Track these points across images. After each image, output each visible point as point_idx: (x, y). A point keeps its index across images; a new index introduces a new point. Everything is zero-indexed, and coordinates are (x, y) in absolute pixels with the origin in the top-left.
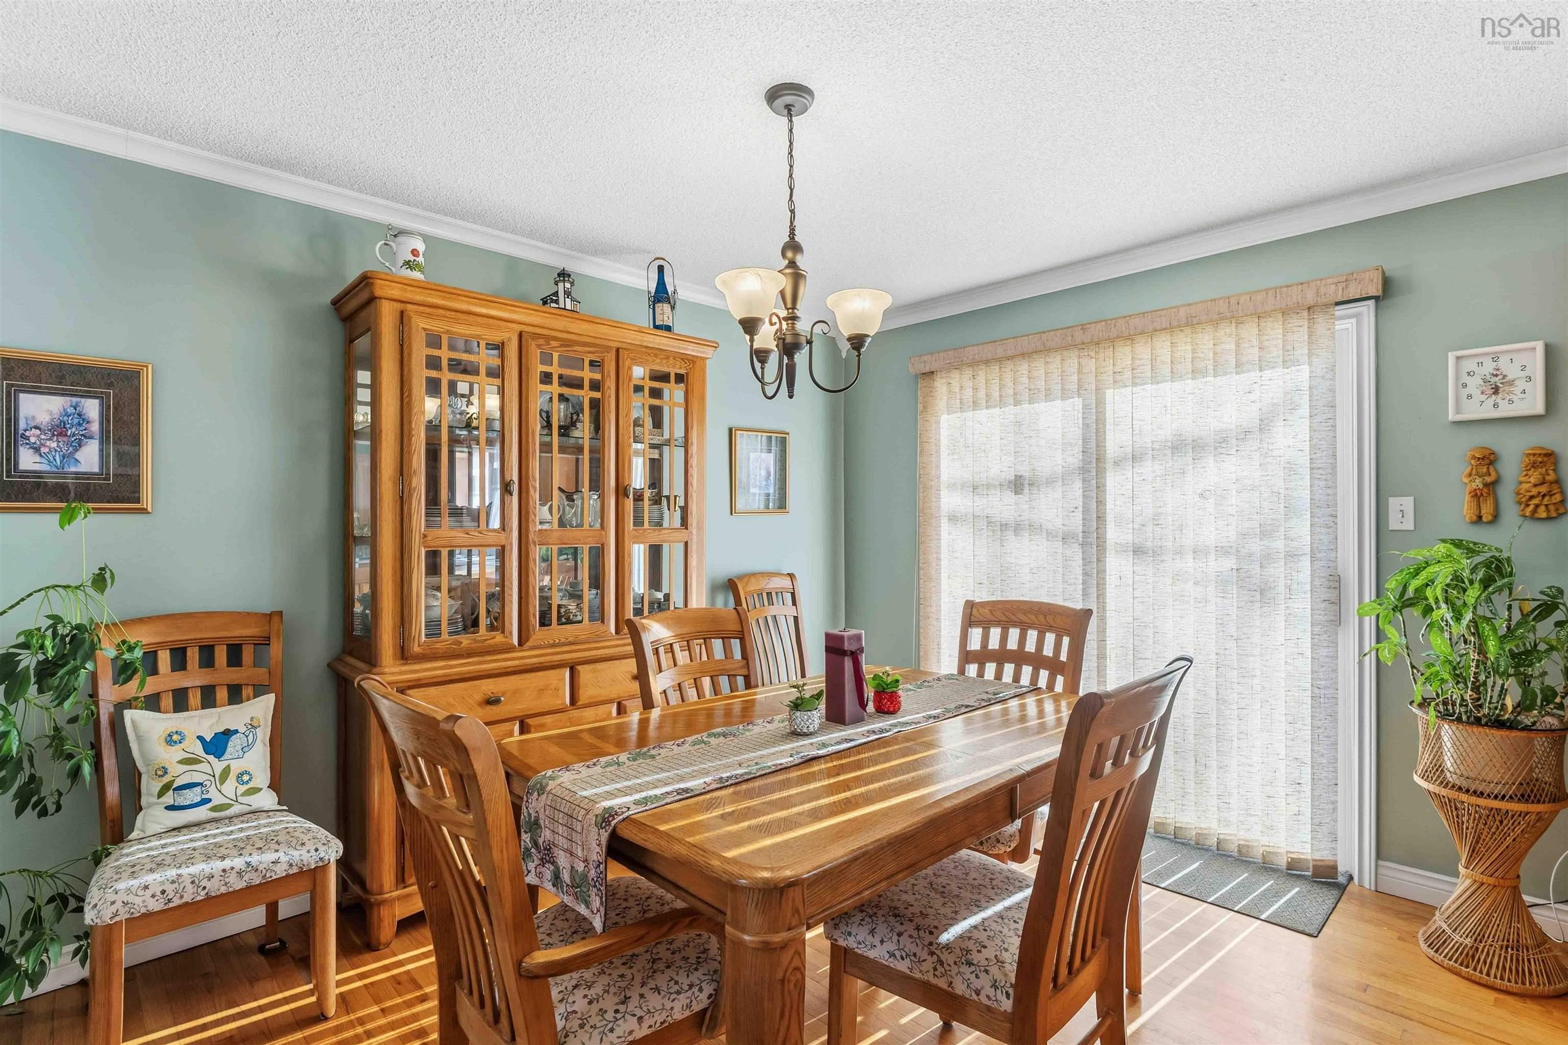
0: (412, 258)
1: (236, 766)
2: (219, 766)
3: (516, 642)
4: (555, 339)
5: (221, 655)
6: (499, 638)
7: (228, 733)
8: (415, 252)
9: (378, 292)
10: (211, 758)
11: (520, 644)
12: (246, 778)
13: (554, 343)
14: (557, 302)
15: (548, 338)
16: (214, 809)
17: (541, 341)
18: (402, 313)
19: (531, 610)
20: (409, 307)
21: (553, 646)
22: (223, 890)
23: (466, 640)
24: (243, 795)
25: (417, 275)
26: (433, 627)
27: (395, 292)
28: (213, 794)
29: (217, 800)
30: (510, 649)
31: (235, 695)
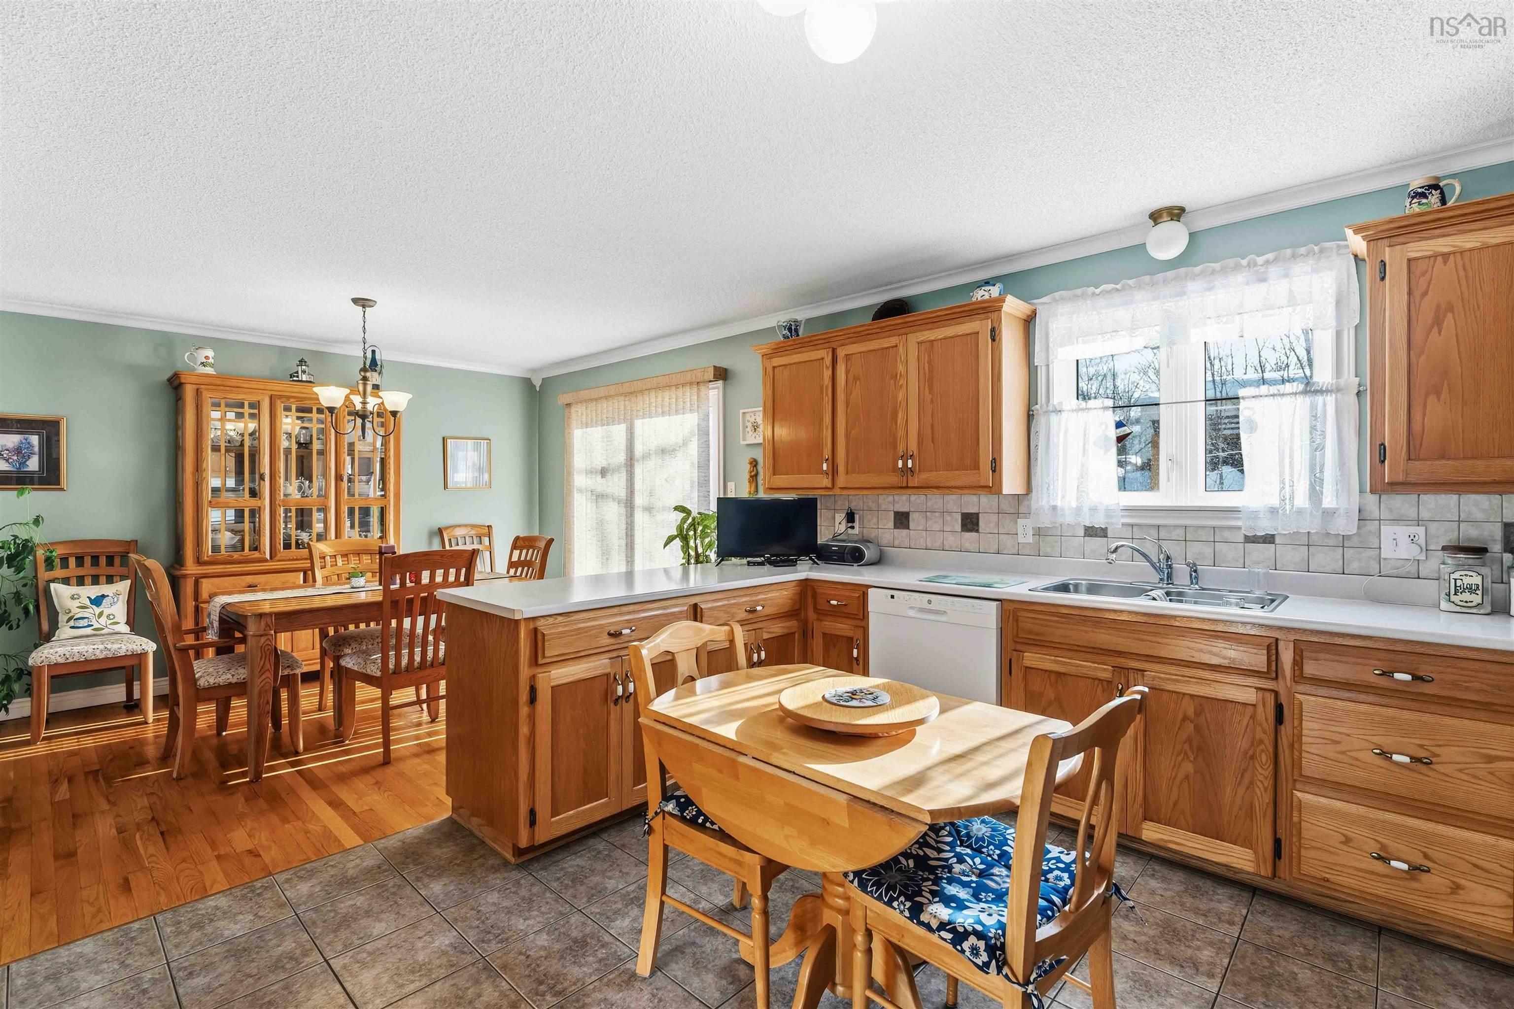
0: (205, 360)
1: (107, 612)
2: (97, 610)
3: (268, 556)
4: (294, 397)
5: (103, 561)
6: (256, 555)
7: (103, 596)
8: (207, 357)
9: (183, 381)
10: (94, 607)
11: (271, 558)
12: (111, 617)
13: (292, 400)
14: (298, 377)
15: (288, 398)
16: (95, 630)
17: (284, 399)
18: (198, 389)
19: (277, 540)
20: (202, 386)
21: (290, 560)
22: (93, 657)
23: (236, 556)
24: (110, 624)
25: (209, 370)
26: (216, 549)
27: (193, 379)
28: (94, 622)
29: (96, 626)
30: (266, 561)
31: (110, 580)
